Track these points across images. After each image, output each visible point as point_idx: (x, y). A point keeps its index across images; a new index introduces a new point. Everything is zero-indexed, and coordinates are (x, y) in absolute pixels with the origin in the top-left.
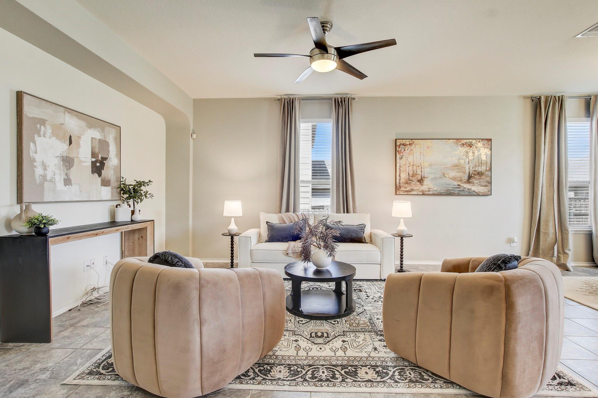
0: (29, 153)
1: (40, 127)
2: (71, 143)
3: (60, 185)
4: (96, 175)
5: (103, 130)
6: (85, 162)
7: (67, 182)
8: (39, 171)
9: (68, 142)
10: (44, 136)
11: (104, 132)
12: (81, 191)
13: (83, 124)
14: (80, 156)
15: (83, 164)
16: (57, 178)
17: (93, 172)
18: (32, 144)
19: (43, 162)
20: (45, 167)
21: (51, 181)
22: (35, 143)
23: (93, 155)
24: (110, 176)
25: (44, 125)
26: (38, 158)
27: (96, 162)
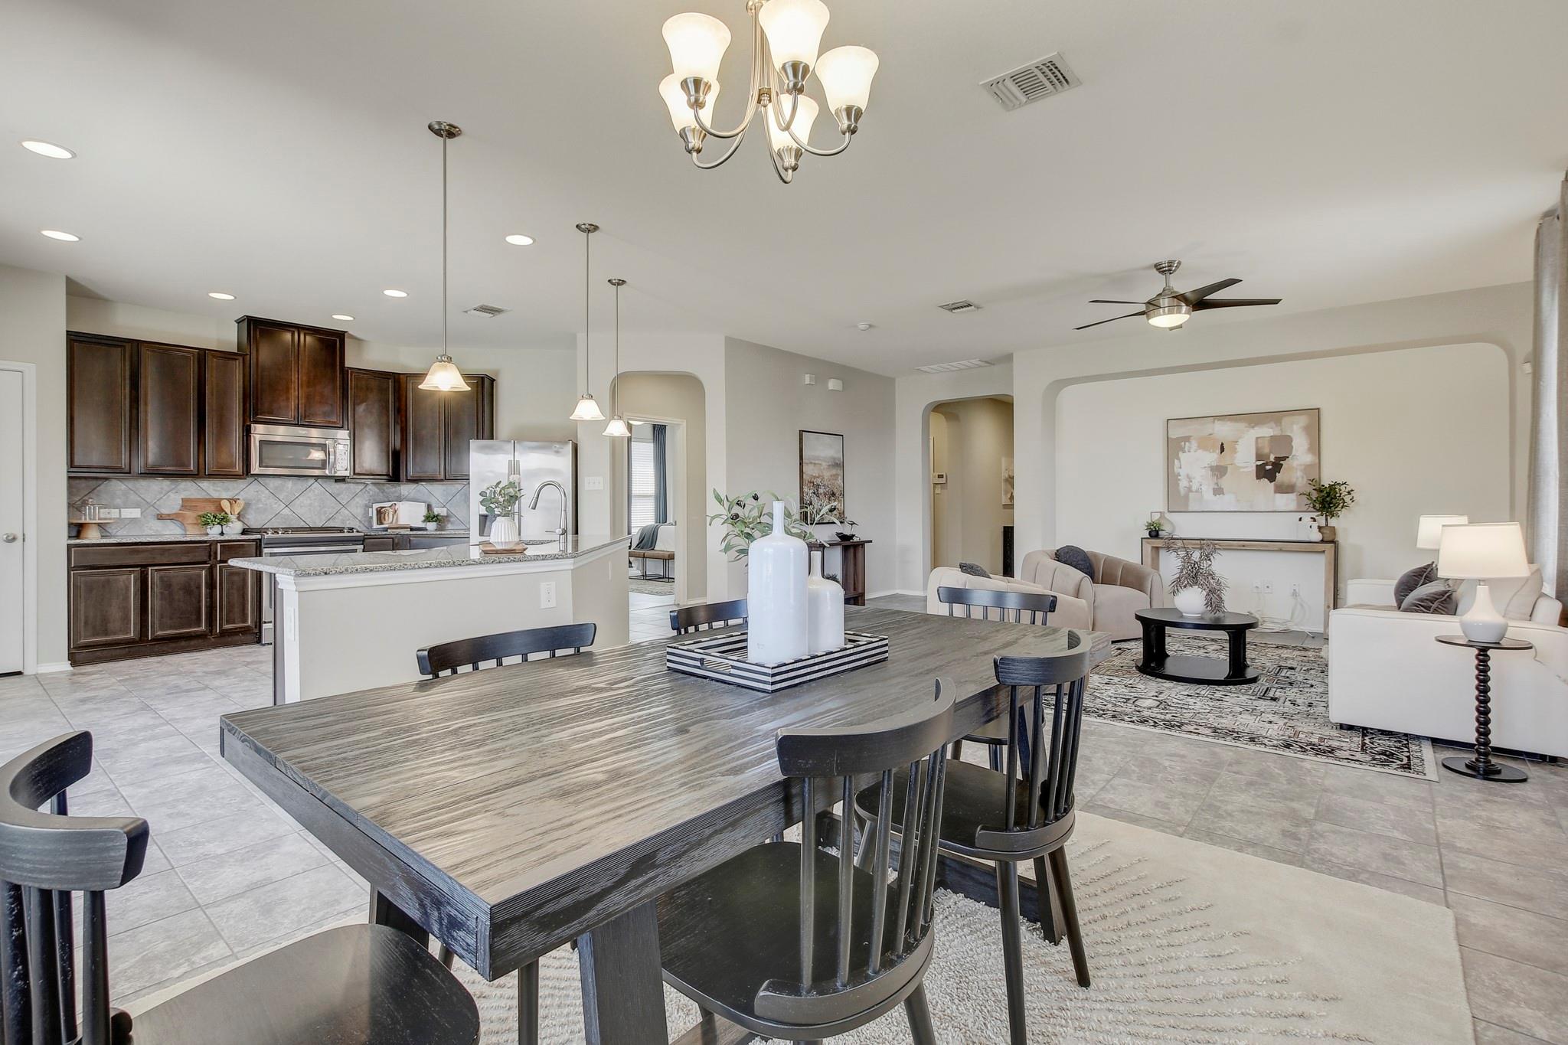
1: (1186, 444)
2: (1222, 449)
3: (1208, 494)
4: (1265, 480)
5: (1278, 422)
6: (1245, 467)
7: (1218, 491)
8: (1183, 483)
9: (1219, 451)
10: (1190, 452)
11: (1281, 426)
12: (1238, 501)
13: (1241, 426)
14: (1236, 461)
15: (1242, 470)
16: (1205, 488)
17: (1258, 477)
18: (1176, 461)
19: (1188, 475)
20: (1190, 479)
21: (1196, 491)
22: (1179, 459)
23: (1259, 457)
24: (1294, 480)
25: (1189, 441)
26: (1183, 472)
27: (1267, 464)
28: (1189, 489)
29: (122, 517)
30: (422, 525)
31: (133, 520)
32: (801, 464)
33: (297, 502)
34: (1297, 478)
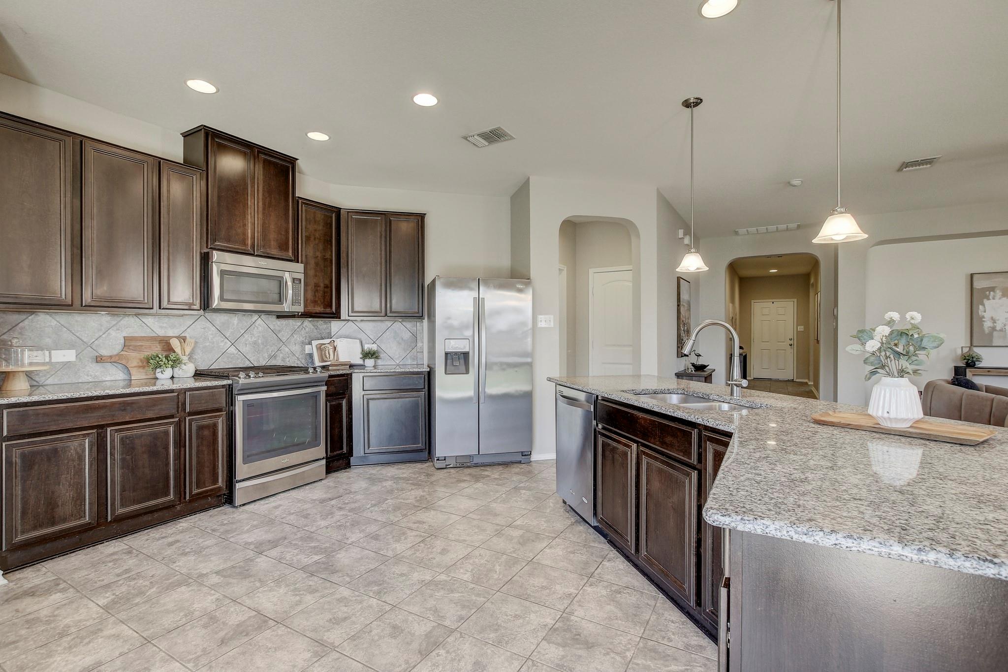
0: (978, 313)
1: (990, 293)
8: (988, 324)
10: (994, 299)
18: (981, 307)
19: (992, 317)
20: (994, 321)
21: (1001, 330)
22: (983, 305)
25: (994, 291)
26: (987, 315)
28: (994, 329)
29: (53, 360)
30: (361, 362)
31: (66, 365)
32: (678, 306)
33: (242, 340)
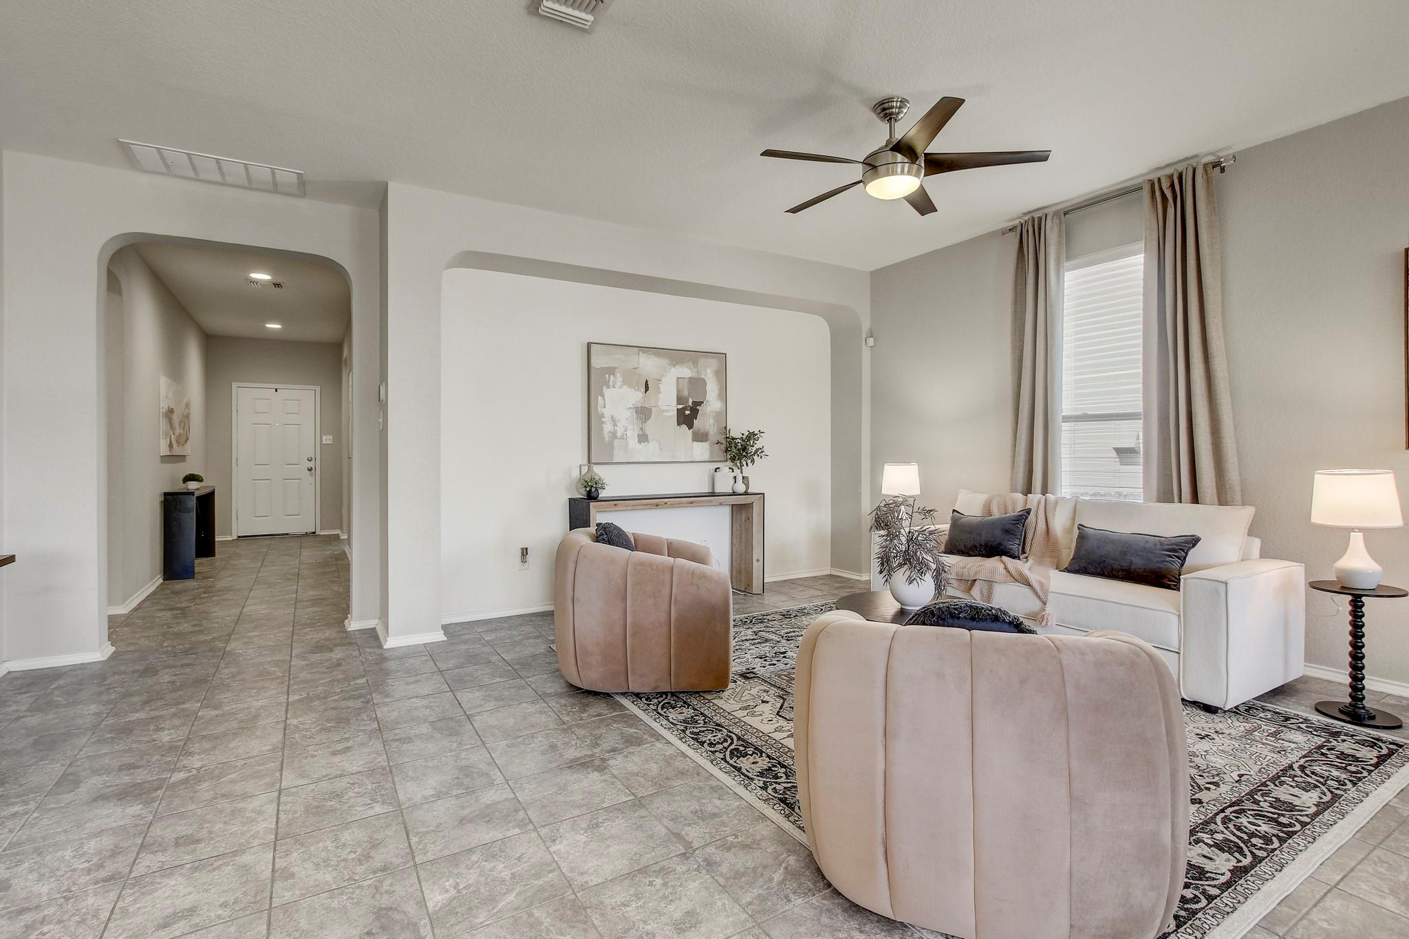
0: (596, 409)
1: (609, 377)
2: (647, 388)
3: (633, 442)
4: (684, 427)
5: (695, 363)
6: (667, 411)
7: (643, 438)
8: (608, 427)
9: (643, 389)
10: (614, 387)
11: (697, 367)
12: (662, 450)
13: (663, 362)
14: (659, 404)
16: (629, 433)
17: (679, 424)
18: (600, 398)
19: (612, 417)
20: (614, 422)
21: (622, 438)
22: (603, 396)
23: (680, 400)
24: (708, 427)
25: (613, 374)
26: (607, 413)
27: (684, 409)
34: (710, 425)
